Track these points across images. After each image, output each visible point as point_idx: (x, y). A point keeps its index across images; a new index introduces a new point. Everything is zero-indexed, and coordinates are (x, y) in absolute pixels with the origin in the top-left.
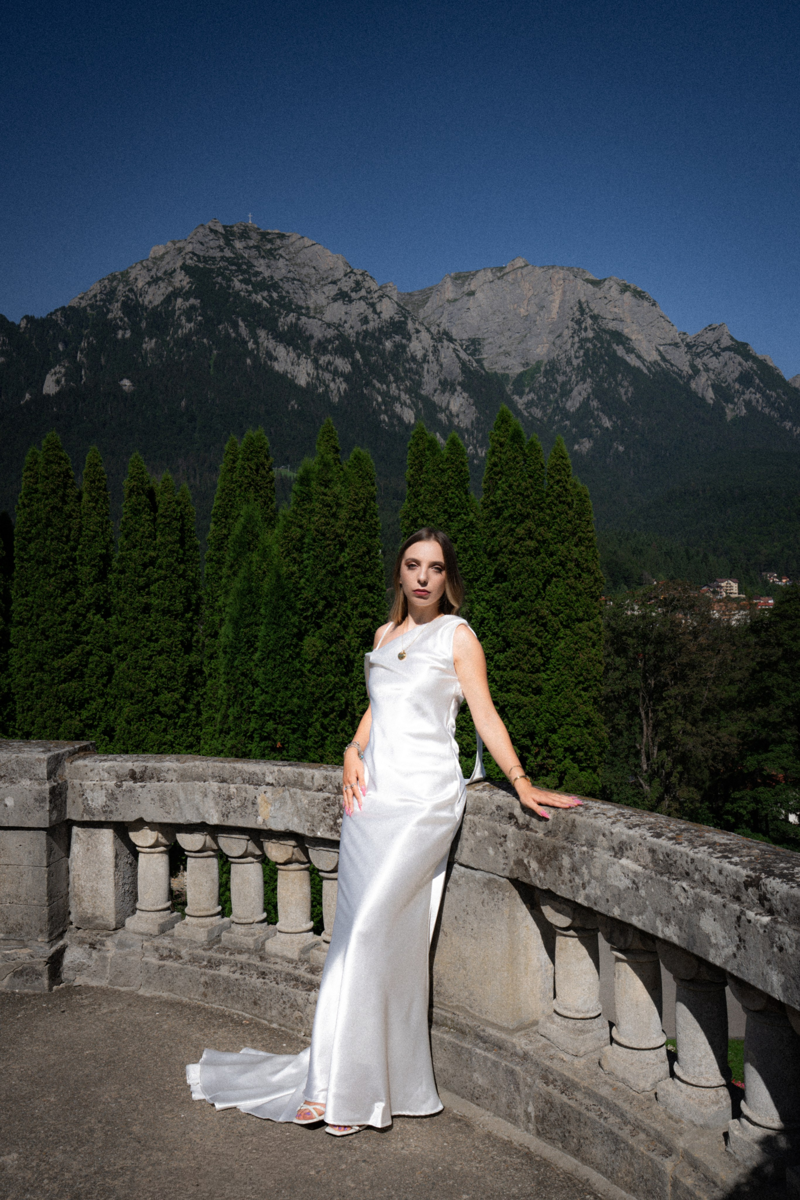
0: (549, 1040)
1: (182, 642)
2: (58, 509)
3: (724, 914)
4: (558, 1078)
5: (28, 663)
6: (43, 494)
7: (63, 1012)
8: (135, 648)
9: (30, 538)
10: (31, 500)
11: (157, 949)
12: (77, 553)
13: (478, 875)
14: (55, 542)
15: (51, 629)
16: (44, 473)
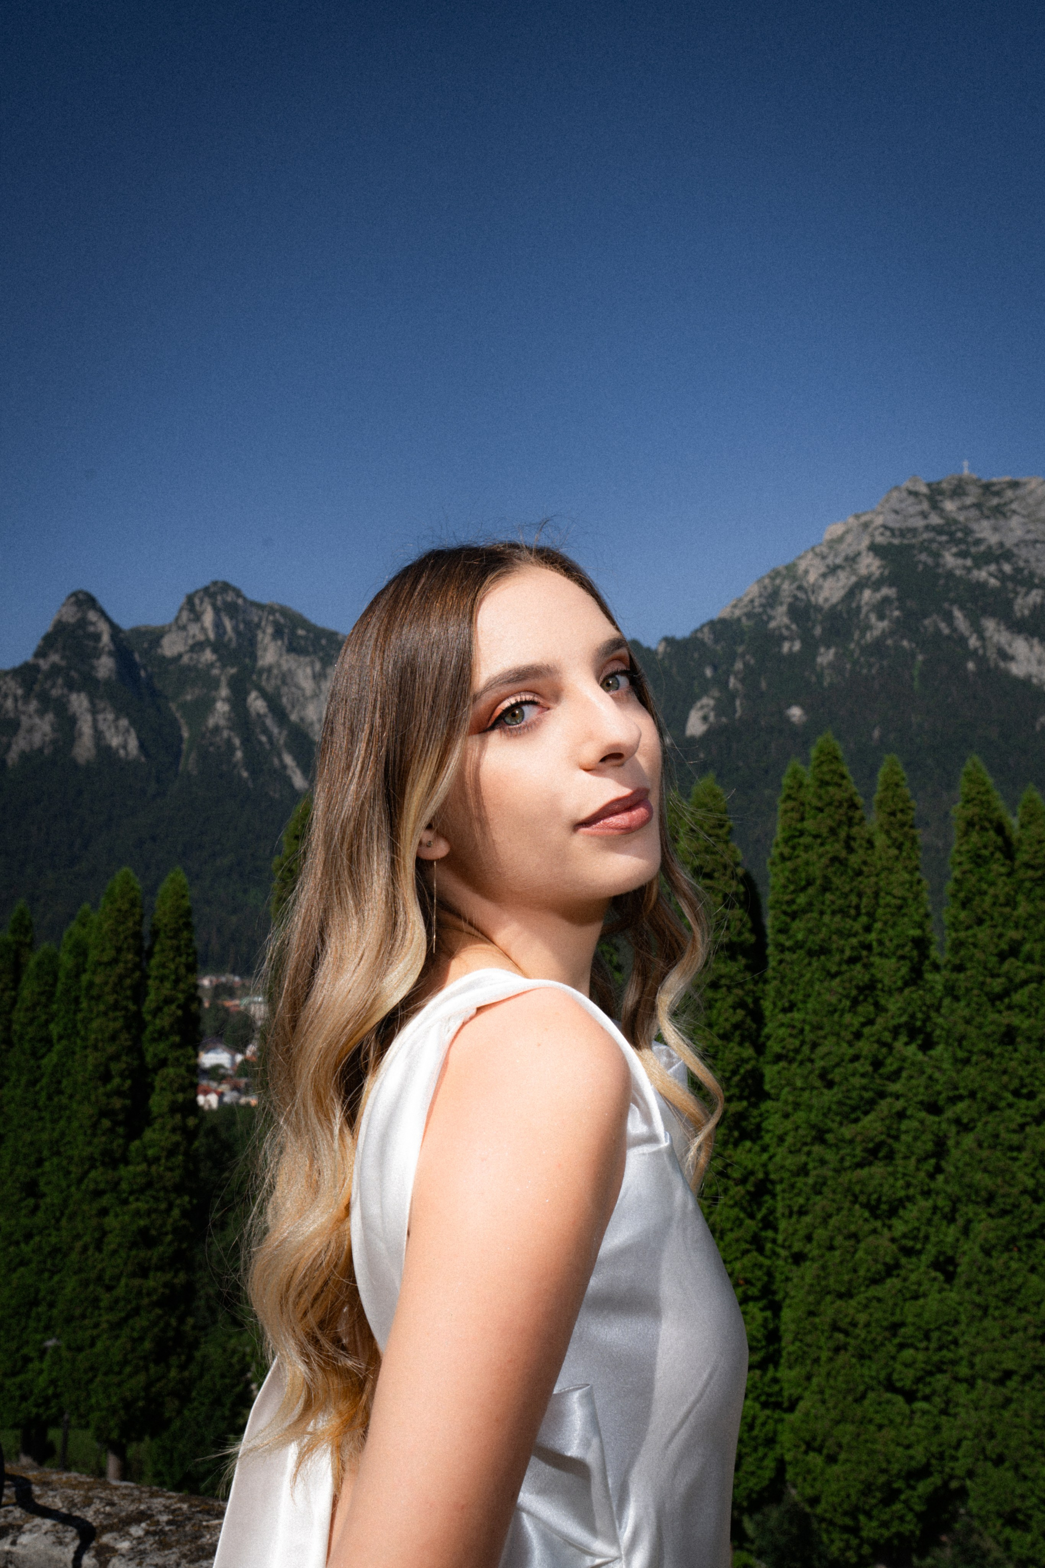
2: (841, 862)
5: (797, 1128)
6: (816, 837)
8: (992, 1108)
9: (797, 912)
10: (794, 848)
12: (873, 936)
14: (838, 918)
15: (837, 1070)
16: (816, 802)
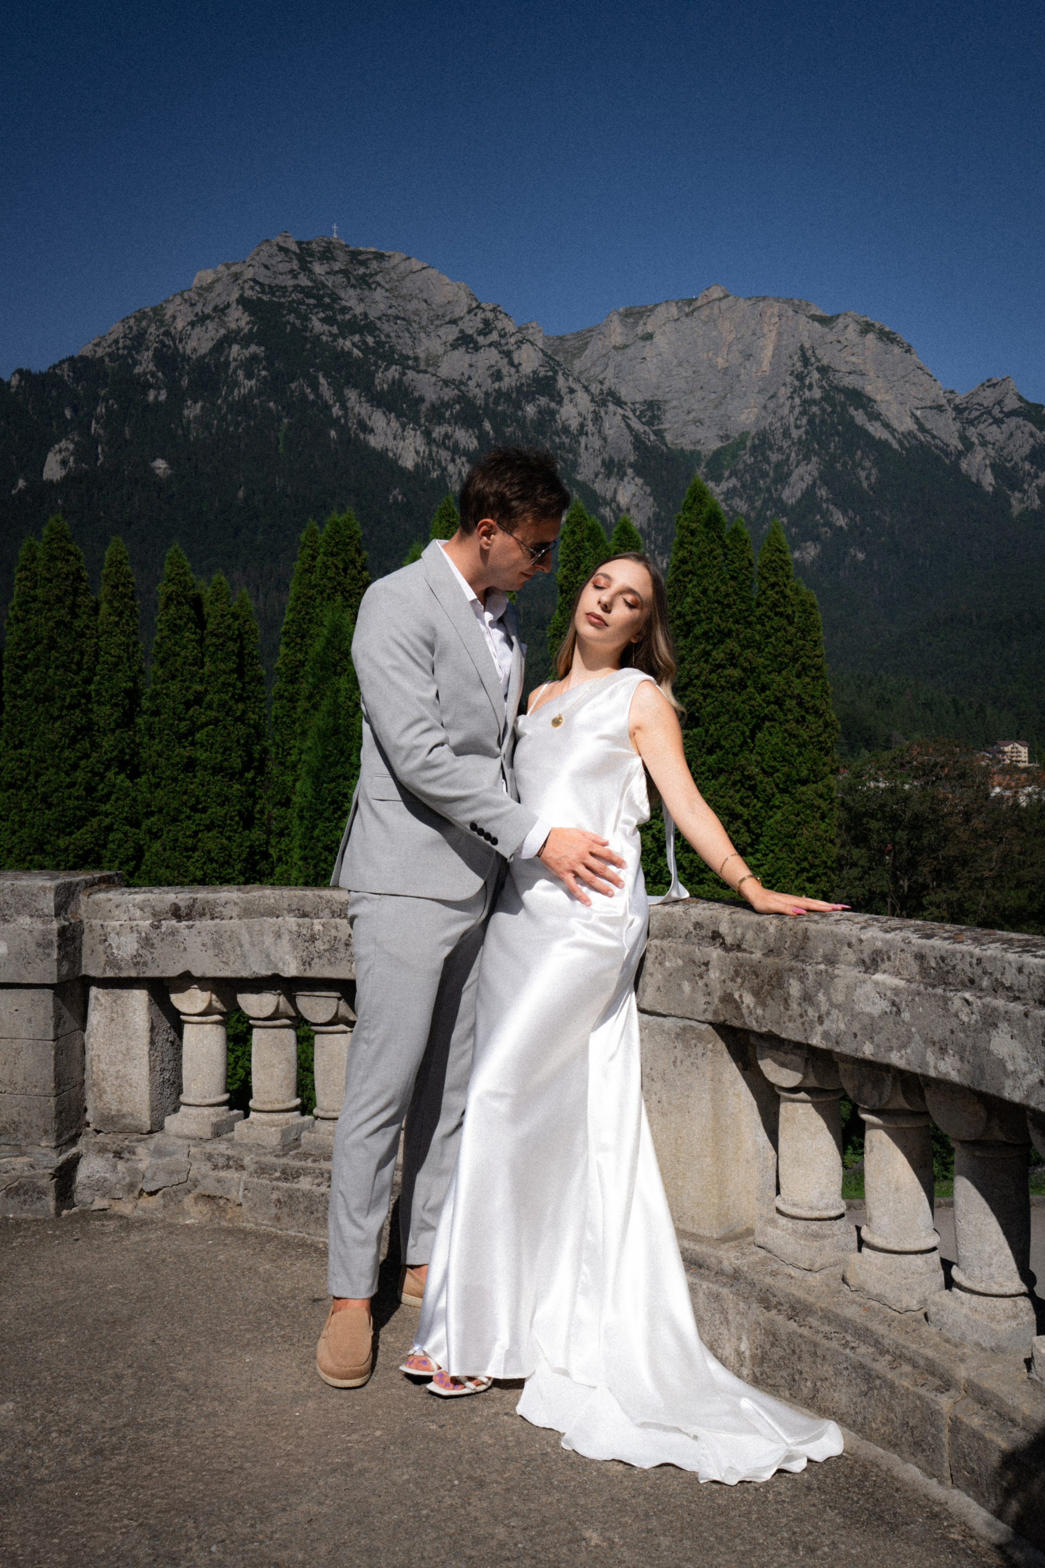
0: (770, 1252)
1: (240, 813)
2: (65, 626)
3: (1026, 1026)
4: (783, 1300)
5: (22, 842)
6: (45, 603)
7: (77, 1240)
8: (174, 820)
9: (26, 666)
10: (27, 611)
11: (209, 1157)
12: (92, 687)
13: (668, 1023)
14: (61, 672)
15: (56, 794)
16: (45, 574)
